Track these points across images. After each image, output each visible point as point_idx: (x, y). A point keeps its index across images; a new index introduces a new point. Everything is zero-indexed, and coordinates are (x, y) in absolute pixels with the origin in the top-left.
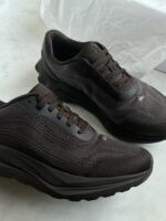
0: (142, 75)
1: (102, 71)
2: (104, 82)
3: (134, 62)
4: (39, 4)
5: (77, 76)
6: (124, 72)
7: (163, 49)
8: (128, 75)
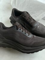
0: (39, 20)
1: (28, 19)
2: (28, 22)
3: (36, 17)
4: (11, 1)
5: (21, 21)
6: (34, 20)
7: (44, 13)
8: (35, 20)
